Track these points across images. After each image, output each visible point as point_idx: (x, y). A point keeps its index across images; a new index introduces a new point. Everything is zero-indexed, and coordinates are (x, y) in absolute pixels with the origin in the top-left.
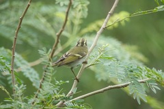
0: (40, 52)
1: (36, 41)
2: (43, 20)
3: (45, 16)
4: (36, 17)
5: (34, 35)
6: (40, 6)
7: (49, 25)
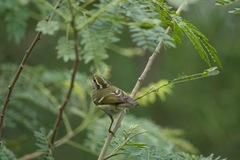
0: (37, 134)
1: (35, 122)
2: (46, 92)
3: (49, 85)
4: (36, 88)
5: (33, 114)
6: (41, 72)
7: (54, 99)
